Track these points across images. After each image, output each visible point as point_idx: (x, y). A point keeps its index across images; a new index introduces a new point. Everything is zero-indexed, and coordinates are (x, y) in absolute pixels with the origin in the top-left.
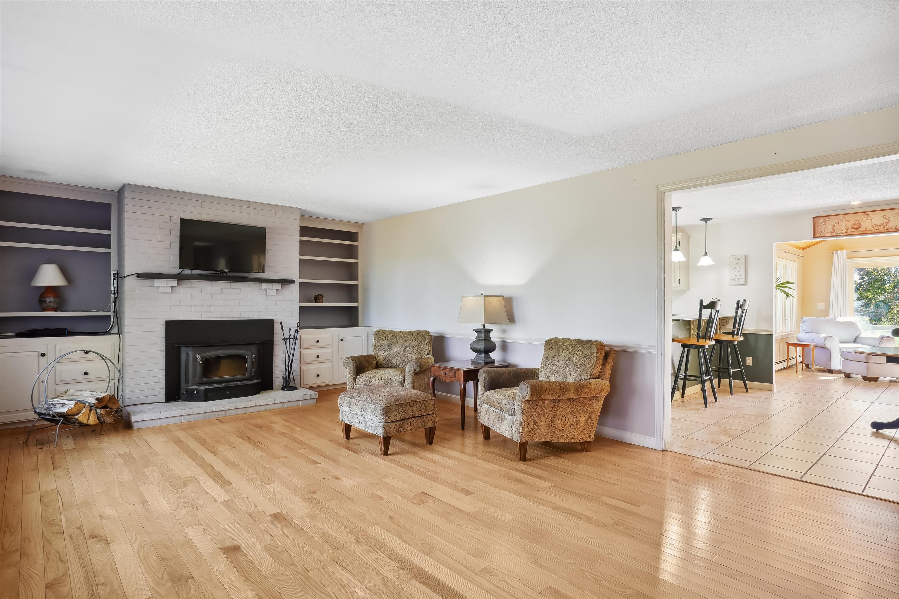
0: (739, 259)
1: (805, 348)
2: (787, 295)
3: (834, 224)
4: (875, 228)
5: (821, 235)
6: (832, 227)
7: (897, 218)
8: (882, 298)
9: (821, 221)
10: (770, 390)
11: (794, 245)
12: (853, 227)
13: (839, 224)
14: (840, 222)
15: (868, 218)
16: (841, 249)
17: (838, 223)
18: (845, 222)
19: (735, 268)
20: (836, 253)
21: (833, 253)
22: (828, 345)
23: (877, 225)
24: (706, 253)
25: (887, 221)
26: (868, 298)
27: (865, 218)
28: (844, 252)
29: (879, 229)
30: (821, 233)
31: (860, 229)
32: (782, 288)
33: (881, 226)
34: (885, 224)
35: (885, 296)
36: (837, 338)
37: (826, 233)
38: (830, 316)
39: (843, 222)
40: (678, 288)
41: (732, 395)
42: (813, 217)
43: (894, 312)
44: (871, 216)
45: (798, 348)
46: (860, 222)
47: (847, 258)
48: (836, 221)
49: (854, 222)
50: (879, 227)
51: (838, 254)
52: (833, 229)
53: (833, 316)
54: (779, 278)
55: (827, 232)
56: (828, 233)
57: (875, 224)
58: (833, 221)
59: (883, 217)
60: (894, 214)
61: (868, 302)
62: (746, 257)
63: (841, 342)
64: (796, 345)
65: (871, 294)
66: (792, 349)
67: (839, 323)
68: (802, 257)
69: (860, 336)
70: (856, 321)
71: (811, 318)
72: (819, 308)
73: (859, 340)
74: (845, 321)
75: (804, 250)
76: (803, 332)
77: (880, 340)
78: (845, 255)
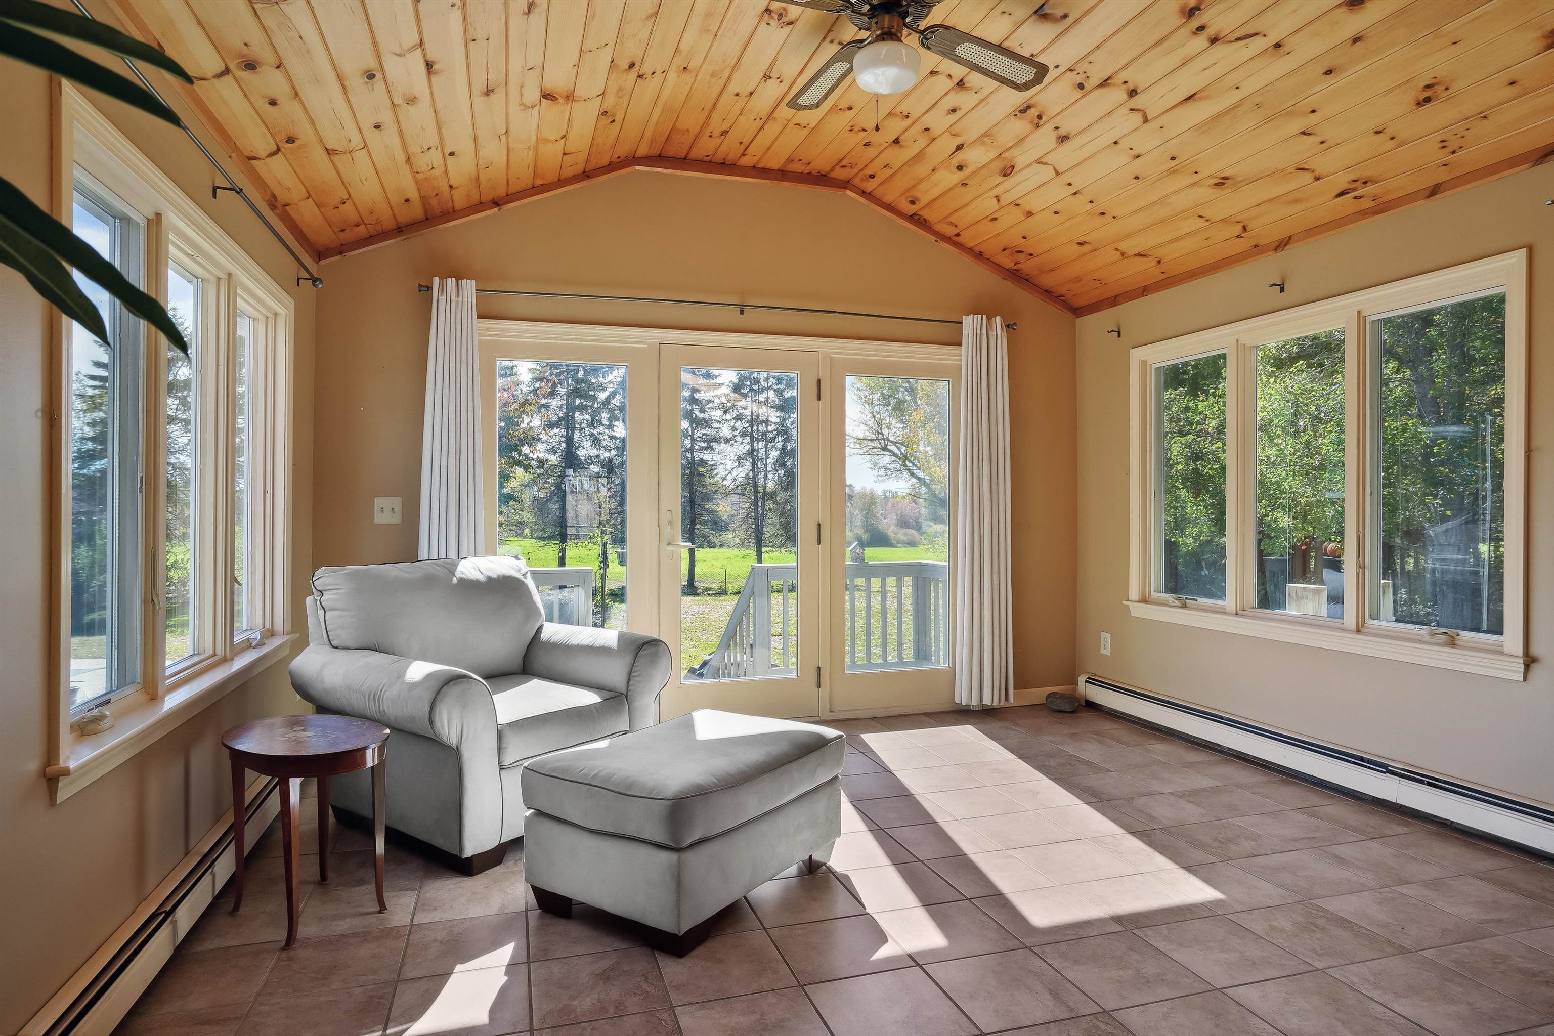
16: (459, 275)
20: (442, 288)
21: (430, 288)
22: (449, 726)
28: (469, 286)
38: (423, 554)
47: (479, 317)
51: (449, 292)
53: (443, 556)
67: (468, 585)
68: (314, 280)
69: (543, 636)
70: (524, 575)
71: (356, 571)
72: (380, 519)
73: (541, 660)
74: (489, 578)
75: (323, 262)
76: (325, 644)
77: (629, 659)
78: (470, 300)
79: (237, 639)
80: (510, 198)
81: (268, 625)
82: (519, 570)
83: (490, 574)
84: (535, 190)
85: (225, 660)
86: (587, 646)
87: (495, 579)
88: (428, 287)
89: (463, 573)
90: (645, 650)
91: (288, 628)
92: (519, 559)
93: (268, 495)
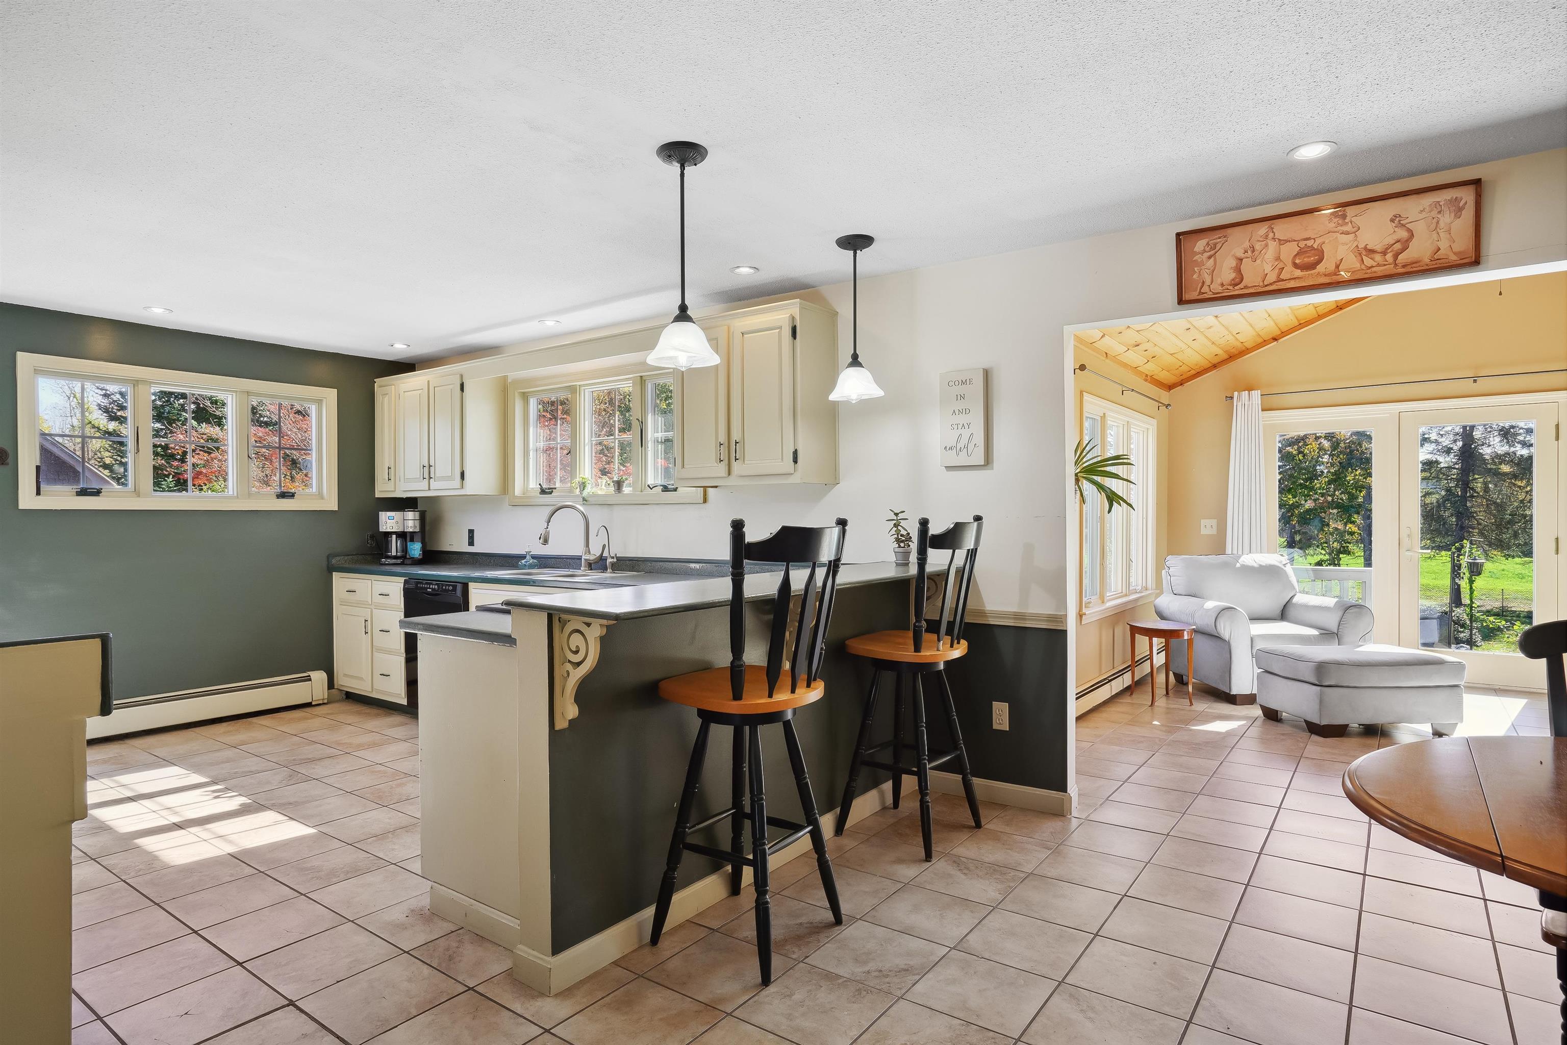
0: (968, 383)
1: (1173, 641)
2: (1112, 498)
3: (1240, 254)
4: (1368, 262)
5: (1201, 293)
6: (1233, 263)
7: (1438, 222)
8: (1309, 504)
9: (1201, 245)
10: (1060, 812)
11: (1147, 376)
12: (1297, 261)
13: (1256, 253)
14: (1258, 247)
15: (1345, 228)
16: (1250, 389)
17: (1253, 251)
18: (1272, 245)
19: (957, 412)
20: (1239, 397)
21: (1232, 398)
22: (1225, 630)
23: (1372, 251)
24: (855, 357)
25: (1404, 234)
26: (1287, 504)
27: (1336, 230)
28: (1256, 394)
29: (1378, 265)
30: (1201, 289)
31: (1321, 268)
32: (1098, 479)
33: (1384, 253)
34: (1398, 246)
35: (1315, 500)
36: (1243, 612)
37: (1216, 287)
38: (1229, 551)
39: (1267, 245)
40: (793, 475)
41: (928, 857)
42: (1178, 235)
43: (1328, 530)
44: (1354, 219)
45: (1155, 640)
46: (1318, 241)
47: (1263, 410)
48: (1247, 244)
49: (1302, 244)
50: (1378, 258)
51: (1243, 399)
52: (1238, 270)
53: (1235, 552)
54: (1088, 449)
55: (1219, 281)
56: (1222, 285)
57: (1365, 248)
58: (1237, 243)
59: (1392, 221)
60: (1427, 209)
61: (1288, 512)
62: (987, 374)
63: (1255, 619)
64: (1151, 633)
65: (1292, 498)
66: (1142, 641)
67: (1248, 570)
68: (1167, 406)
69: (1294, 600)
70: (1284, 565)
71: (1187, 558)
72: (1204, 531)
73: (1292, 612)
74: (1260, 565)
75: (1172, 391)
76: (1171, 593)
77: (1340, 613)
78: (1257, 403)
79: (1131, 588)
80: (1284, 334)
81: (1144, 585)
82: (1281, 562)
83: (1261, 564)
84: (1301, 325)
85: (1126, 595)
86: (1318, 606)
87: (1264, 566)
88: (1231, 397)
89: (1244, 562)
90: (1351, 609)
91: (1154, 586)
92: (1283, 556)
93: (1144, 520)
